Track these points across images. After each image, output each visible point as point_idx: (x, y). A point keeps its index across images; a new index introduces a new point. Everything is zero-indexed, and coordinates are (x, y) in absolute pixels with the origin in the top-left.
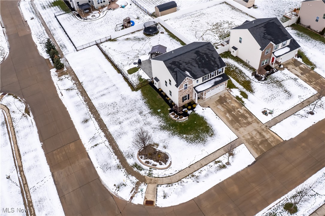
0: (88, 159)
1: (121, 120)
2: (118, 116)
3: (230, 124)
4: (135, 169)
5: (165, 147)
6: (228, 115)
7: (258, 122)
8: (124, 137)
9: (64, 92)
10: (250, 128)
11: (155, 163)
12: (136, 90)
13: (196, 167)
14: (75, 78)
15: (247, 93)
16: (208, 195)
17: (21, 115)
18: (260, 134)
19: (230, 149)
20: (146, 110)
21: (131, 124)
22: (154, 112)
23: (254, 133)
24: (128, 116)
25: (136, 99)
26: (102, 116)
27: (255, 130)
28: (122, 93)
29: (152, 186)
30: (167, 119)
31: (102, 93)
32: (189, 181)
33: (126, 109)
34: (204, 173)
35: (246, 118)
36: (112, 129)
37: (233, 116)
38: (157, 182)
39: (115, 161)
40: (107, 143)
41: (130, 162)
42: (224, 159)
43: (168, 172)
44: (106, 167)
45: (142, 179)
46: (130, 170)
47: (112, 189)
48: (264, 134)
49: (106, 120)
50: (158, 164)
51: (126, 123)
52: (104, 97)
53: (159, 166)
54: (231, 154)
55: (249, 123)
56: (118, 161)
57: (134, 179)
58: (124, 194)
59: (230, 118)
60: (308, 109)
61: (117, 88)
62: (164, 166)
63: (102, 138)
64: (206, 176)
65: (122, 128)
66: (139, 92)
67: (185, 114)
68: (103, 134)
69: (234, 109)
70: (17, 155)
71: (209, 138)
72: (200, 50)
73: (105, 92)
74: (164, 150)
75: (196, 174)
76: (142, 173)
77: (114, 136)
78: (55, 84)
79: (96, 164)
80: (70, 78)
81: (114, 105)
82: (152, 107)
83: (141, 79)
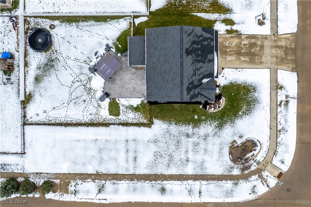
0: (210, 204)
1: (183, 157)
2: (177, 158)
3: (252, 64)
4: (246, 172)
5: (241, 137)
6: (243, 58)
7: (265, 37)
8: (207, 165)
9: (100, 196)
10: (267, 51)
11: (251, 154)
12: (152, 123)
13: (274, 124)
14: (84, 177)
15: (228, 16)
16: (300, 130)
18: (277, 47)
19: (276, 87)
20: (189, 129)
21: (195, 151)
22: (196, 123)
23: (274, 51)
24: (183, 149)
25: (164, 130)
26: (167, 172)
27: (272, 47)
28: (146, 139)
29: (269, 167)
30: (213, 117)
31: (131, 159)
32: (282, 137)
33: (173, 147)
34: (283, 121)
35: (254, 45)
36: (190, 170)
37: (245, 54)
38: (268, 162)
39: (228, 185)
40: (204, 182)
42: (281, 96)
43: (265, 148)
44: (230, 193)
45: (259, 172)
46: (244, 176)
47: (252, 197)
48: (280, 44)
49: (173, 171)
50: (253, 152)
51: (191, 155)
52: (139, 160)
53: (255, 153)
54: (281, 88)
55: (262, 47)
56: (229, 182)
57: (254, 177)
58: (262, 190)
59: (247, 59)
61: (134, 140)
62: (258, 148)
63: (196, 185)
64: (286, 121)
65: (194, 162)
66: (156, 121)
67: (218, 97)
68: (190, 182)
69: (239, 46)
71: (256, 94)
73: (131, 155)
74: (243, 140)
75: (280, 127)
76: (253, 168)
77: (200, 172)
78: (78, 201)
79: (220, 200)
80: (80, 182)
81: (157, 155)
82: (187, 122)
83: (136, 109)
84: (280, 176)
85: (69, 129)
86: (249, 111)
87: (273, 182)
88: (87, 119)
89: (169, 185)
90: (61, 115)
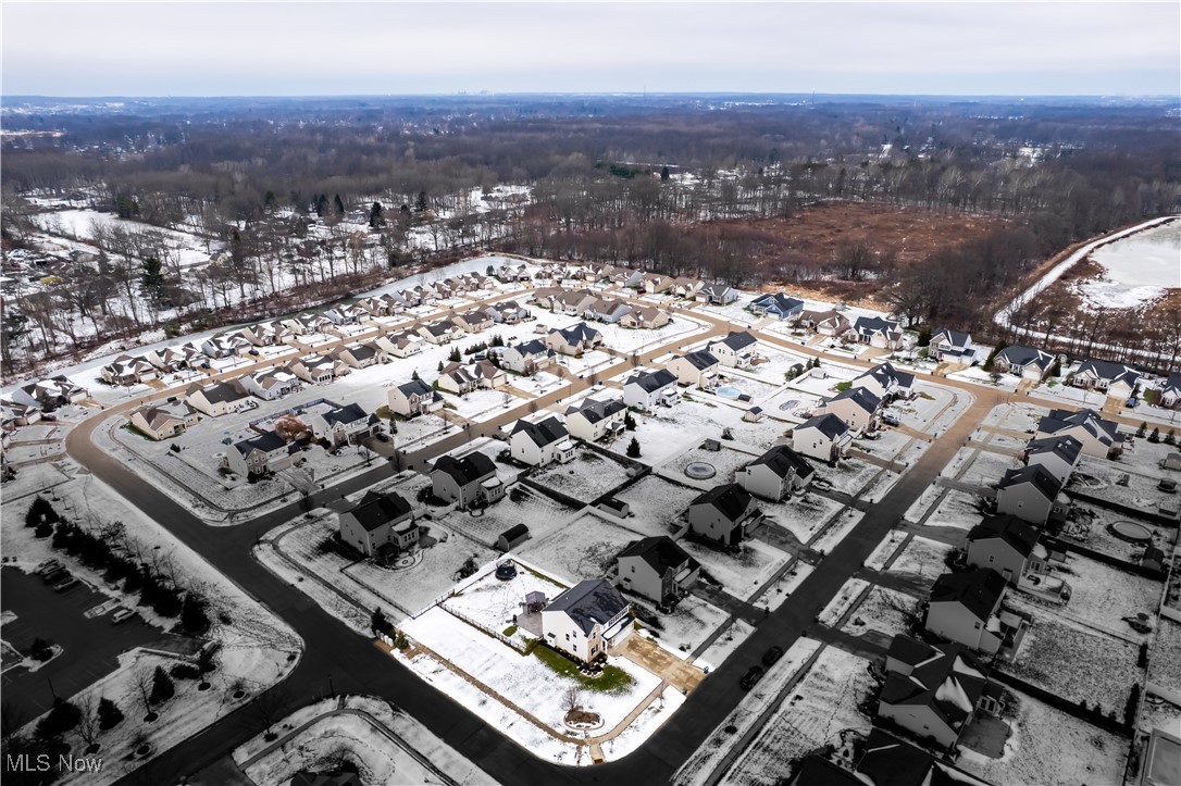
1: (526, 691)
2: (520, 688)
3: (650, 669)
4: (569, 736)
5: (591, 707)
6: (644, 660)
7: (679, 660)
8: (540, 708)
9: (432, 676)
10: (671, 668)
11: (588, 725)
12: (527, 653)
13: (630, 718)
14: (435, 656)
15: (657, 631)
16: (654, 740)
17: (390, 715)
18: (684, 672)
19: (659, 694)
20: (552, 674)
21: (541, 693)
22: (562, 674)
23: (678, 672)
24: (532, 686)
25: (532, 664)
26: (500, 693)
27: (678, 669)
28: (511, 662)
29: (594, 747)
30: (581, 679)
31: (484, 667)
32: (629, 732)
33: (526, 679)
34: (640, 722)
35: (664, 659)
36: (520, 704)
37: (650, 659)
38: (597, 741)
39: (544, 735)
40: (525, 720)
41: (561, 730)
42: (656, 704)
43: (605, 730)
44: (535, 742)
45: (581, 743)
46: (564, 738)
47: (554, 760)
48: (688, 671)
49: (508, 696)
50: (590, 725)
51: (534, 694)
52: (489, 671)
53: (592, 726)
54: (662, 698)
55: (669, 664)
56: (546, 733)
57: (572, 744)
58: (569, 760)
59: (648, 662)
60: (725, 635)
61: (501, 657)
62: (598, 725)
63: (513, 716)
64: (644, 723)
66: (532, 655)
67: (599, 669)
68: (513, 712)
69: (649, 652)
70: (423, 759)
71: (634, 688)
72: (597, 590)
73: (488, 664)
74: (591, 711)
75: (634, 724)
76: (578, 737)
77: (528, 710)
78: (411, 669)
79: (522, 743)
80: (428, 657)
81: (508, 677)
82: (556, 669)
83: (526, 640)
84: (598, 761)
87: (586, 761)
88: (483, 625)
89: (492, 701)
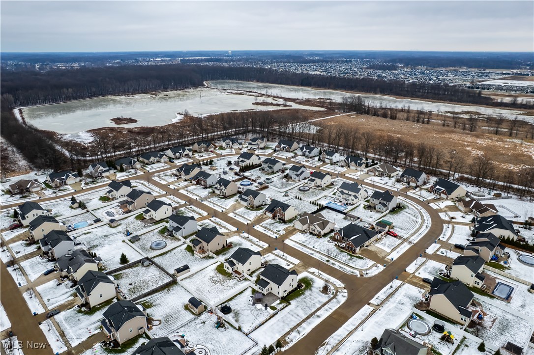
0: (338, 309)
2: (310, 306)
4: (334, 294)
5: (320, 288)
8: (321, 301)
9: (301, 334)
14: (288, 333)
17: (328, 346)
20: (302, 296)
21: (313, 300)
24: (308, 302)
25: (296, 302)
26: (313, 311)
28: (294, 308)
29: (338, 289)
30: (305, 289)
31: (297, 317)
33: (305, 304)
36: (318, 306)
40: (327, 305)
41: (332, 296)
44: (338, 302)
46: (335, 296)
47: (345, 299)
50: (329, 288)
51: (313, 302)
56: (333, 300)
57: (338, 293)
58: (345, 295)
61: (291, 311)
63: (326, 307)
65: (317, 303)
66: (291, 302)
68: (323, 308)
73: (295, 315)
76: (335, 292)
77: (322, 304)
78: (296, 342)
79: (339, 306)
80: (289, 336)
81: (303, 309)
82: (300, 295)
83: (280, 303)
84: (345, 288)
85: (265, 324)
86: (313, 282)
87: (345, 291)
88: (268, 317)
89: (318, 313)
90: (257, 323)
